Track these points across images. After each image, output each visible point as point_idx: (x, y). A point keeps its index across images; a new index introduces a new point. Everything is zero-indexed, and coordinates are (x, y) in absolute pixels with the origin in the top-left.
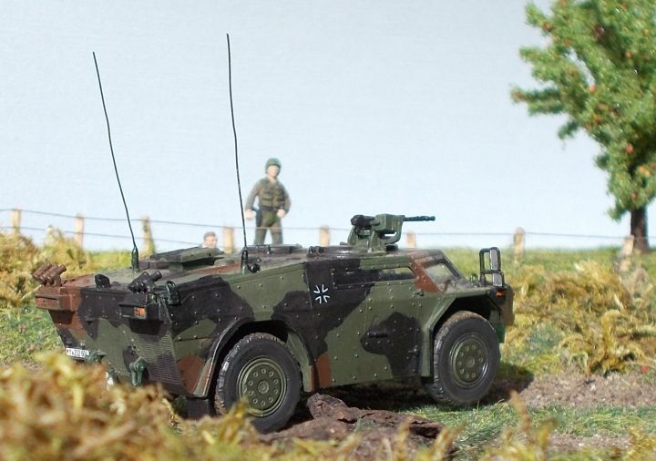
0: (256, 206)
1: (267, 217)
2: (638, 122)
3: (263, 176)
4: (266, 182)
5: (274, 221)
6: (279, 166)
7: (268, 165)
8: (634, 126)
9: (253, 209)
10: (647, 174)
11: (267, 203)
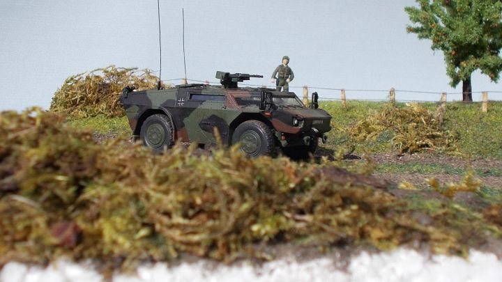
0: (277, 76)
1: (281, 82)
2: (455, 41)
3: (281, 64)
4: (282, 66)
5: (285, 84)
6: (288, 60)
7: (283, 59)
8: (453, 41)
9: (275, 78)
10: (465, 65)
11: (281, 75)
